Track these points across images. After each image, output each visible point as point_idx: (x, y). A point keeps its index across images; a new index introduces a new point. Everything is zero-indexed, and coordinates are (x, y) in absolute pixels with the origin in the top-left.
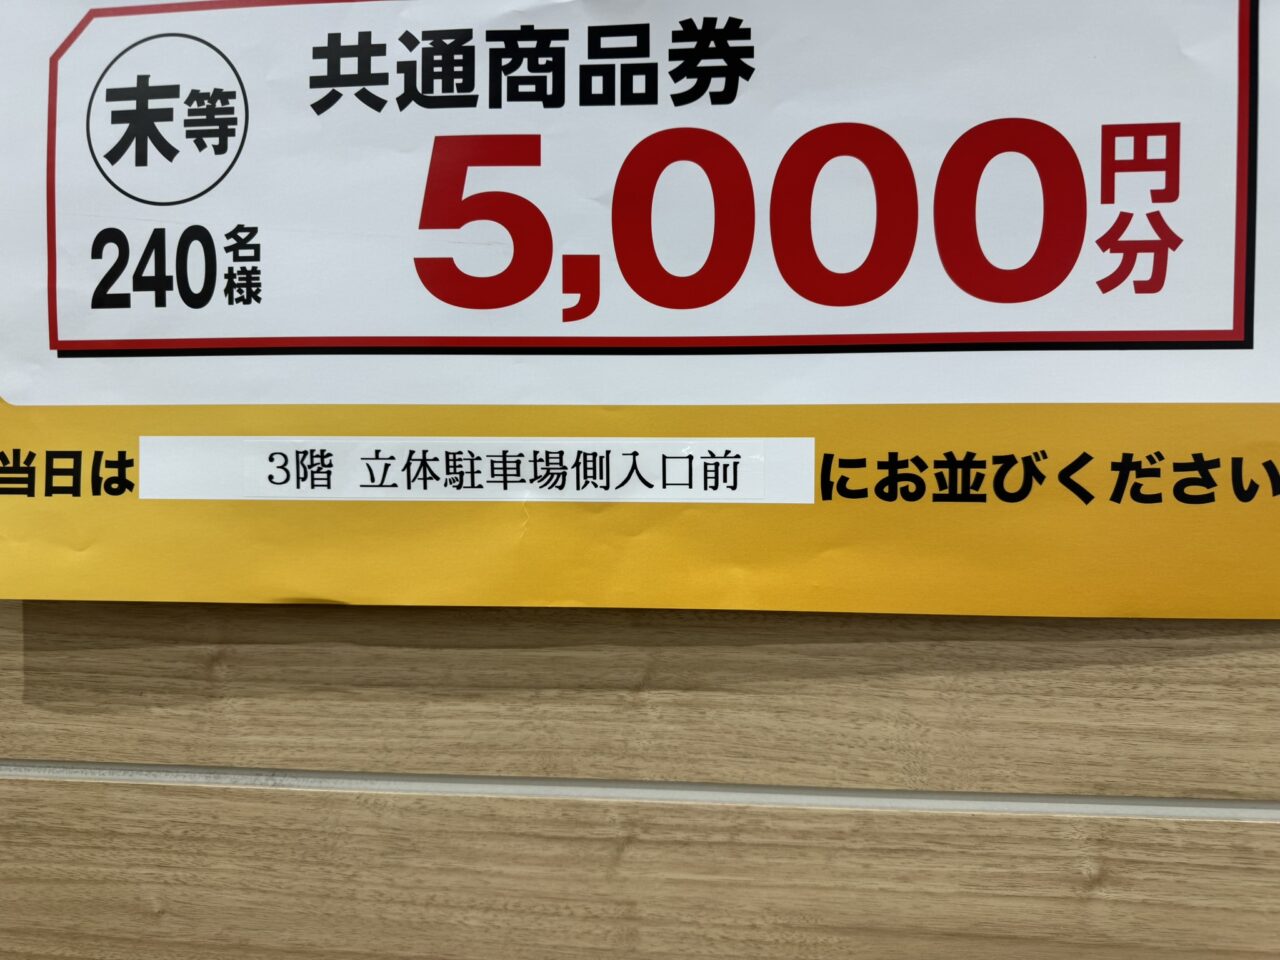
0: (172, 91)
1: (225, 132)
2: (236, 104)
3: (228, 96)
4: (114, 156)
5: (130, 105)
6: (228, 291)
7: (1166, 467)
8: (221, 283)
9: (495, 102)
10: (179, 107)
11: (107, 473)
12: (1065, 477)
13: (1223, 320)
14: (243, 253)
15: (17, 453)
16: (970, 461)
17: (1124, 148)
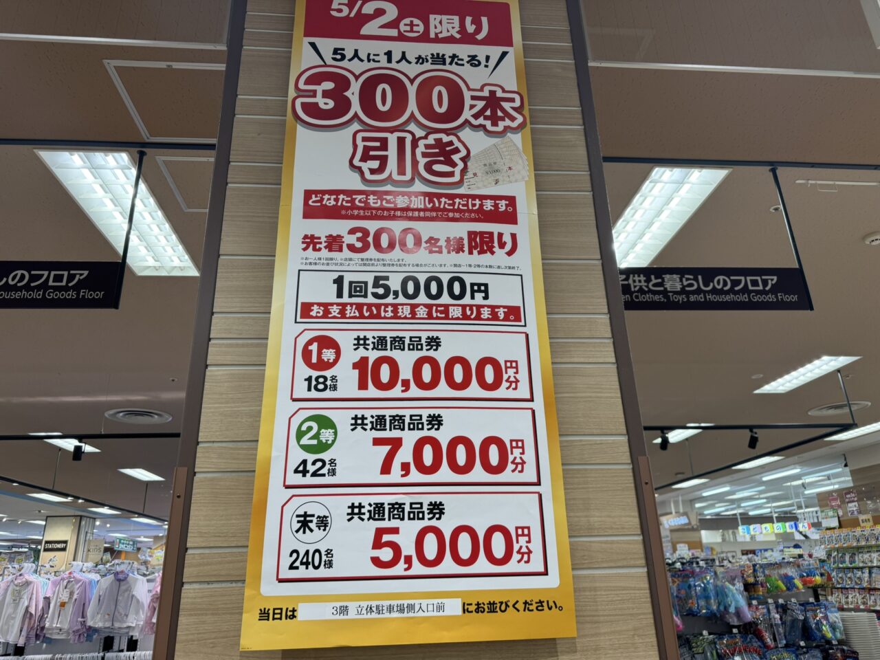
0: (313, 516)
1: (326, 526)
2: (329, 519)
3: (326, 517)
4: (297, 531)
5: (302, 519)
6: (325, 565)
7: (534, 603)
8: (323, 563)
9: (389, 520)
10: (315, 520)
11: (289, 613)
12: (514, 606)
13: (542, 569)
14: (329, 556)
15: (265, 609)
16: (494, 603)
17: (520, 532)
